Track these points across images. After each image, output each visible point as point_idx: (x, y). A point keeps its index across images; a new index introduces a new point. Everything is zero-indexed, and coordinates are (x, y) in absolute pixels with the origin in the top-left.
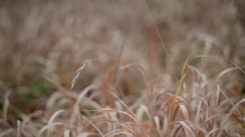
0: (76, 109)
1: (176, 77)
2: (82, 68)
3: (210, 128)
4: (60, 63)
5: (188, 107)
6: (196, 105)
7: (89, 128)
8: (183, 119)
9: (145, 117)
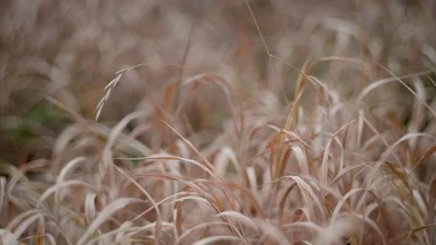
0: (107, 156)
1: (286, 97)
2: (115, 81)
3: (347, 188)
4: (77, 74)
5: (307, 150)
6: (321, 146)
7: (130, 190)
8: (298, 171)
9: (230, 168)
